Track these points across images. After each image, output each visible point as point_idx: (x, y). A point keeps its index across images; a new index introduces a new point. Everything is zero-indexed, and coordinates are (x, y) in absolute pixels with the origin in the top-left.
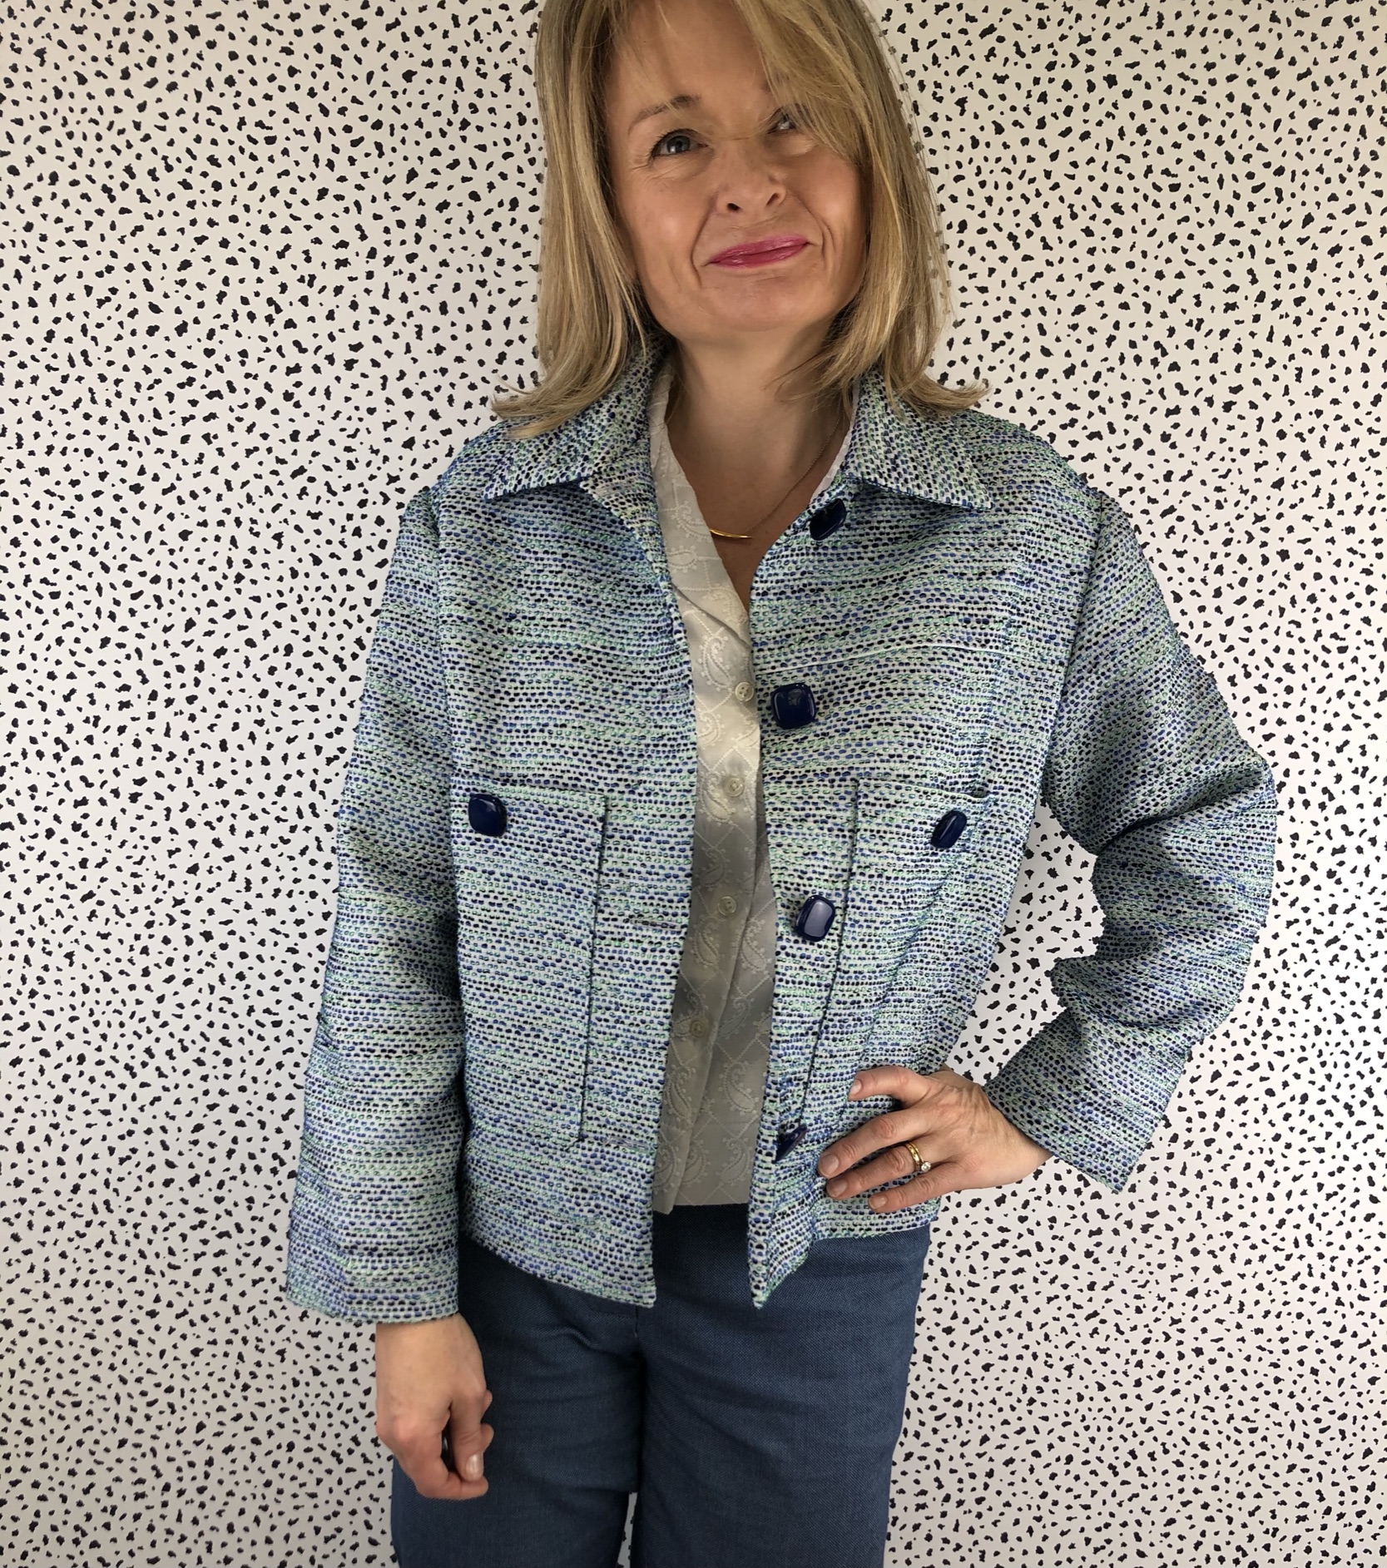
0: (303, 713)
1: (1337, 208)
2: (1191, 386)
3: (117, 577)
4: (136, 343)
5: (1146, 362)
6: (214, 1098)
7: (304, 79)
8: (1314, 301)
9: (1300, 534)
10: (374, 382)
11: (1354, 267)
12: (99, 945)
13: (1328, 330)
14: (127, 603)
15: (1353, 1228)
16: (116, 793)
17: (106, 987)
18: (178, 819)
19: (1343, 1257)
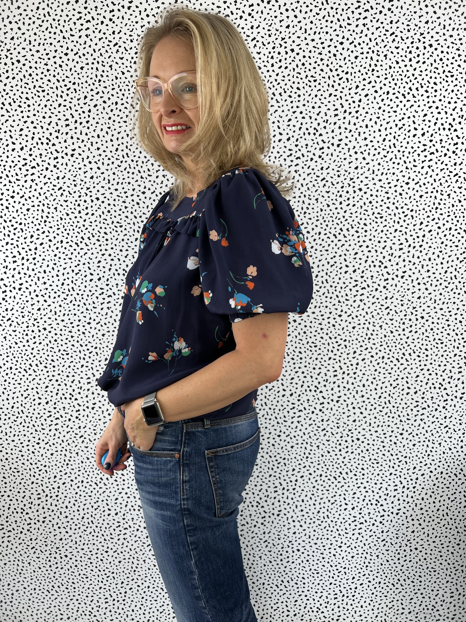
0: (67, 260)
1: (365, 82)
2: (326, 140)
3: (9, 224)
4: (9, 154)
5: (312, 134)
6: (51, 378)
7: (51, 72)
8: (361, 111)
9: (364, 183)
10: (80, 160)
11: (373, 100)
12: (13, 334)
13: (367, 120)
14: (13, 231)
15: (403, 397)
16: (14, 288)
17: (16, 346)
18: (33, 295)
19: (401, 407)
